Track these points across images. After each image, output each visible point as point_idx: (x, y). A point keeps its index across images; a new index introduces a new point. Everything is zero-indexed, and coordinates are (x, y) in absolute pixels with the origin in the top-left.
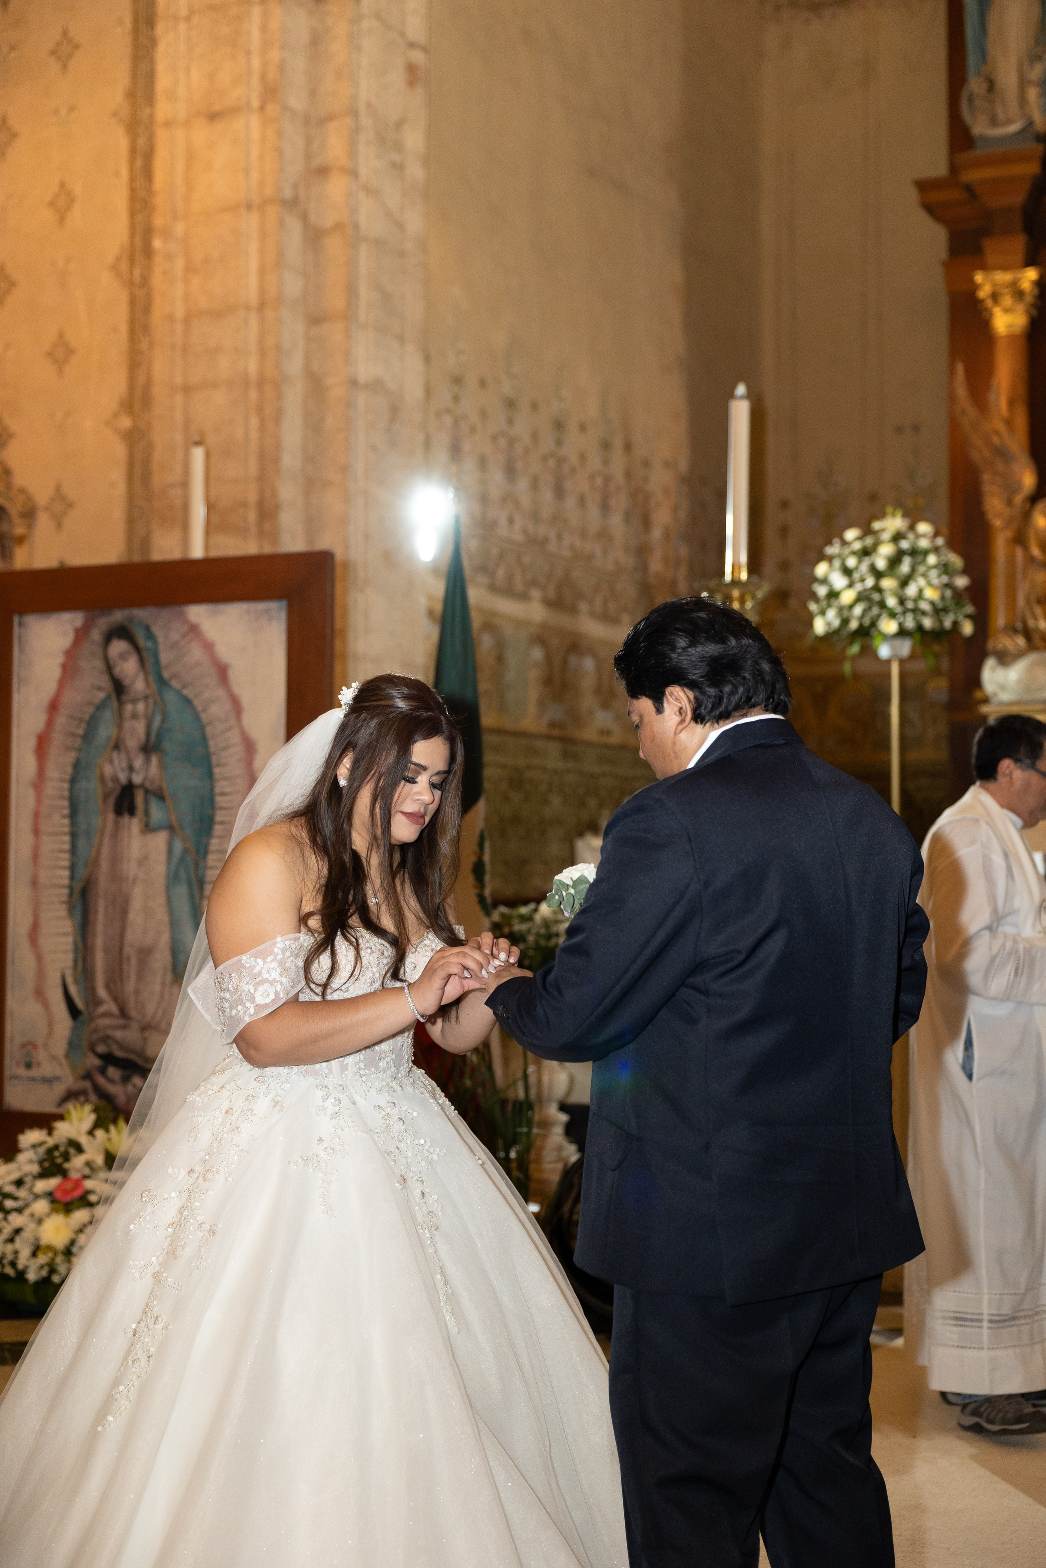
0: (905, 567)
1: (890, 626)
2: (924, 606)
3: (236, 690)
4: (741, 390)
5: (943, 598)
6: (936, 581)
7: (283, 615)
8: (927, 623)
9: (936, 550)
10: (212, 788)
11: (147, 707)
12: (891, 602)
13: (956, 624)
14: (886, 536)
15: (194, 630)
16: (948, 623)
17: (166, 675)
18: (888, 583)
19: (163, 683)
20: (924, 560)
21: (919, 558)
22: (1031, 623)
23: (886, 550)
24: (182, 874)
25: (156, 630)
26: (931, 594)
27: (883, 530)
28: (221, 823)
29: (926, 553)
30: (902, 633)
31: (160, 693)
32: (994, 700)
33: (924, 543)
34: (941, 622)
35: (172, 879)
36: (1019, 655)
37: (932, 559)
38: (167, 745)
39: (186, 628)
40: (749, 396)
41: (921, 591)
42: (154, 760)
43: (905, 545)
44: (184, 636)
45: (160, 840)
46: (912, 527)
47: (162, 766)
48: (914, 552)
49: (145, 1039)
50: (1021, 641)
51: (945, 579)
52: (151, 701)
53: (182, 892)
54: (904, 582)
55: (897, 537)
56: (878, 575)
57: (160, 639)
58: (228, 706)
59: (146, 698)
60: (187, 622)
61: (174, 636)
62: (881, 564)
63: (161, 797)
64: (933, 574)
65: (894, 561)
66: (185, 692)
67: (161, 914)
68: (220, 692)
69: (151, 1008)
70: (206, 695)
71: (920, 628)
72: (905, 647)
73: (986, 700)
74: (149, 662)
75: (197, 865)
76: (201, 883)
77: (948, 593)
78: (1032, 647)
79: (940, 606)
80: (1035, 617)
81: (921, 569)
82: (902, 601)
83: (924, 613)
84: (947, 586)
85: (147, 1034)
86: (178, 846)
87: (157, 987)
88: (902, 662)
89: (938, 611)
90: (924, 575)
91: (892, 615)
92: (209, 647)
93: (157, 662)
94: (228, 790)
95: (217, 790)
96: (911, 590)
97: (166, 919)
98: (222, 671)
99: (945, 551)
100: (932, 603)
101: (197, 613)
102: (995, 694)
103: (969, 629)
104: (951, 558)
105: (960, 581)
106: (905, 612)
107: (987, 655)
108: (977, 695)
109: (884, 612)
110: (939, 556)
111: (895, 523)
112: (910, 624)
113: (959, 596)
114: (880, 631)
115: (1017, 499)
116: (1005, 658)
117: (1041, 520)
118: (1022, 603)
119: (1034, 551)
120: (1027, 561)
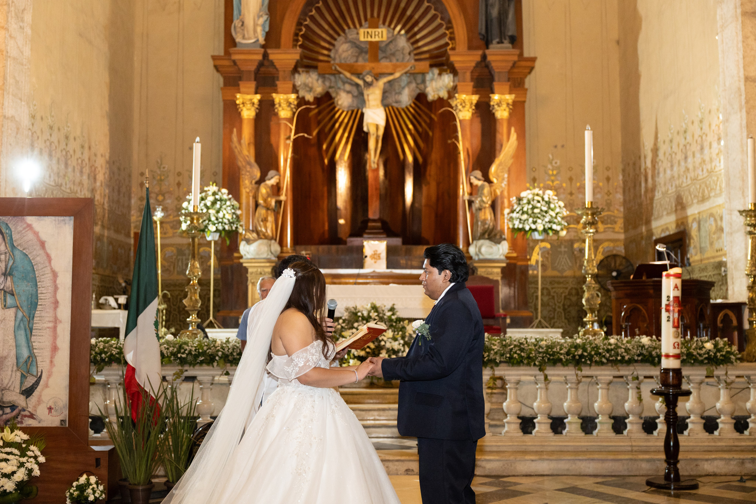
0: (218, 205)
1: (212, 228)
2: (226, 221)
3: (49, 251)
4: (198, 139)
5: (232, 218)
6: (229, 212)
7: (72, 222)
8: (227, 227)
9: (230, 199)
10: (37, 291)
11: (6, 257)
12: (213, 219)
13: (237, 228)
14: (210, 193)
15: (29, 226)
16: (234, 228)
17: (15, 244)
18: (212, 212)
19: (13, 247)
20: (225, 204)
21: (223, 202)
22: (259, 228)
23: (211, 199)
24: (22, 325)
25: (10, 225)
26: (229, 217)
27: (209, 190)
28: (41, 305)
29: (226, 201)
30: (217, 231)
31: (12, 252)
32: (244, 257)
33: (225, 197)
34: (232, 227)
35: (17, 328)
36: (255, 240)
37: (228, 203)
38: (15, 273)
39: (25, 226)
40: (200, 142)
41: (224, 215)
42: (9, 279)
43: (217, 197)
44: (24, 229)
45: (11, 312)
46: (219, 190)
47: (13, 282)
48: (221, 200)
49: (3, 394)
50: (255, 235)
51: (233, 211)
52: (8, 254)
53: (22, 334)
54: (218, 212)
55: (214, 194)
56: (208, 208)
57: (13, 230)
58: (45, 258)
59: (6, 253)
60: (26, 223)
61: (20, 228)
62: (209, 204)
63: (13, 295)
64: (229, 208)
65: (214, 203)
66: (24, 251)
67: (12, 342)
68: (41, 252)
69: (6, 382)
70: (34, 253)
71: (224, 229)
72: (217, 236)
73: (241, 257)
74: (7, 239)
75: (29, 322)
76: (31, 330)
77: (234, 216)
78: (259, 237)
79: (231, 221)
80: (261, 227)
81: (224, 207)
82: (217, 219)
83: (225, 224)
84: (234, 213)
85: (3, 392)
86: (20, 314)
87: (10, 373)
88: (215, 242)
89: (231, 223)
90: (225, 209)
91: (214, 224)
92: (36, 234)
93: (11, 239)
94: (44, 292)
95: (39, 292)
96: (221, 215)
97: (14, 344)
98: (43, 244)
99: (232, 200)
100: (229, 220)
101: (30, 219)
102: (245, 255)
103: (241, 230)
104: (235, 203)
105: (239, 212)
106: (218, 223)
107: (242, 240)
108: (236, 255)
109: (210, 223)
110: (231, 202)
111: (213, 188)
112: (220, 227)
113: (238, 217)
114: (208, 229)
115: (254, 182)
116: (248, 241)
117: (263, 190)
118: (256, 221)
119: (261, 201)
120: (257, 205)
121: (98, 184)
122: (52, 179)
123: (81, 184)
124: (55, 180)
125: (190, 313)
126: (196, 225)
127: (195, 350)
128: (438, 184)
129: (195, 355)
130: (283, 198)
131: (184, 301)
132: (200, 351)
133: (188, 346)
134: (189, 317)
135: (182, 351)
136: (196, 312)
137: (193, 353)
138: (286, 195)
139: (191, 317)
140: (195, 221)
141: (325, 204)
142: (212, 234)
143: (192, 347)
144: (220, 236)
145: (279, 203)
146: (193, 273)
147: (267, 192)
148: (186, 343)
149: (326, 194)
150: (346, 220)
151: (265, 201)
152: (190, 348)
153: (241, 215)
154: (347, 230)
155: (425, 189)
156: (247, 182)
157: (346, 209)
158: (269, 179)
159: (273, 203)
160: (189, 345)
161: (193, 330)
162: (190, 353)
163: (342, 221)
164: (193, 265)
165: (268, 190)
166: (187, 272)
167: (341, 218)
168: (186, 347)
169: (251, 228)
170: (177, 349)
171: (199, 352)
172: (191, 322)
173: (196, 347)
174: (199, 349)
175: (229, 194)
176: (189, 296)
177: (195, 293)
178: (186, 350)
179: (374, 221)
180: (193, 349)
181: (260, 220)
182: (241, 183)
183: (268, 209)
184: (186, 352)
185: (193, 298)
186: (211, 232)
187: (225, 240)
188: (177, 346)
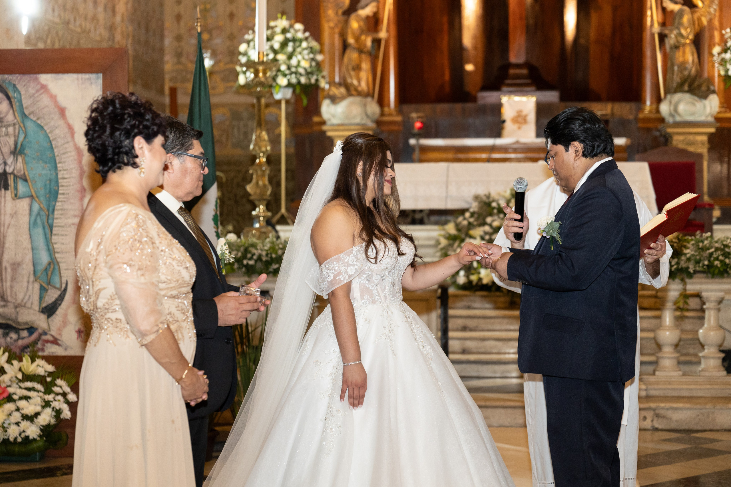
0: (290, 48)
1: (282, 81)
2: (301, 70)
3: (71, 122)
5: (311, 66)
6: (306, 57)
7: (100, 81)
8: (303, 80)
9: (306, 39)
10: (57, 175)
11: (15, 129)
12: (283, 68)
13: (317, 80)
14: (278, 30)
15: (44, 87)
16: (313, 81)
17: (26, 112)
18: (281, 57)
19: (24, 116)
20: (300, 46)
21: (297, 44)
22: (349, 81)
23: (279, 38)
24: (39, 221)
25: (19, 87)
26: (305, 64)
27: (276, 26)
28: (63, 194)
29: (301, 41)
30: (289, 85)
31: (23, 122)
32: (328, 123)
33: (300, 35)
34: (310, 79)
35: (33, 225)
36: (343, 98)
37: (304, 44)
38: (27, 151)
39: (39, 87)
41: (299, 62)
42: (20, 159)
43: (289, 35)
44: (38, 91)
45: (24, 204)
46: (291, 26)
47: (25, 163)
48: (294, 40)
49: (17, 313)
50: (343, 90)
51: (311, 56)
52: (17, 126)
53: (39, 232)
54: (290, 57)
55: (284, 31)
56: (275, 52)
57: (23, 92)
58: (66, 130)
59: (14, 124)
60: (39, 83)
61: (32, 91)
62: (277, 46)
63: (26, 180)
64: (306, 52)
65: (284, 44)
66: (39, 122)
67: (26, 243)
68: (61, 123)
69: (20, 296)
70: (52, 124)
71: (299, 82)
72: (289, 93)
73: (324, 123)
74: (16, 105)
75: (48, 216)
76: (51, 227)
77: (314, 64)
78: (349, 93)
79: (309, 70)
80: (351, 77)
81: (299, 50)
82: (289, 68)
83: (301, 75)
84: (313, 59)
85: (18, 310)
86: (36, 207)
87: (25, 284)
88: (287, 102)
89: (308, 74)
90: (300, 53)
91: (285, 75)
92: (53, 98)
93: (21, 105)
94: (66, 176)
95: (60, 176)
96: (294, 62)
97: (30, 246)
98: (62, 112)
99: (310, 39)
100: (305, 69)
101: (45, 78)
102: (329, 120)
103: (324, 84)
104: (314, 44)
105: (320, 57)
106: (291, 74)
107: (325, 98)
108: (316, 119)
109: (279, 73)
110: (308, 43)
111: (282, 23)
112: (294, 80)
113: (319, 66)
114: (277, 84)
115: (340, 12)
116: (334, 100)
117: (354, 25)
118: (344, 69)
119: (351, 40)
120: (345, 46)
121: (118, 18)
122: (56, 14)
123: (95, 19)
124: (60, 16)
125: (257, 203)
126: (263, 79)
127: (267, 255)
128: (615, 9)
129: (267, 261)
130: (383, 34)
131: (249, 188)
132: (274, 256)
133: (257, 249)
134: (254, 209)
135: (249, 256)
136: (265, 202)
137: (264, 259)
138: (388, 31)
139: (257, 209)
140: (261, 74)
141: (444, 43)
142: (282, 90)
143: (262, 250)
144: (294, 92)
145: (377, 42)
146: (260, 148)
147: (360, 27)
148: (254, 246)
149: (446, 27)
150: (475, 65)
151: (357, 39)
152: (260, 251)
153: (323, 61)
154: (478, 80)
155: (594, 16)
156: (331, 13)
157: (475, 48)
158: (363, 8)
159: (369, 42)
160: (258, 247)
161: (261, 227)
162: (260, 258)
163: (469, 67)
164: (259, 137)
165: (362, 23)
166: (251, 147)
167: (468, 62)
168: (253, 250)
169: (337, 79)
170: (242, 253)
171: (271, 257)
172: (258, 217)
173: (267, 251)
174: (271, 254)
175: (305, 31)
176: (254, 180)
177: (263, 175)
178: (253, 255)
179: (518, 66)
180: (264, 253)
181: (350, 67)
182: (322, 14)
183: (361, 51)
184: (255, 257)
185: (261, 183)
186: (280, 87)
187: (301, 100)
188: (242, 249)
